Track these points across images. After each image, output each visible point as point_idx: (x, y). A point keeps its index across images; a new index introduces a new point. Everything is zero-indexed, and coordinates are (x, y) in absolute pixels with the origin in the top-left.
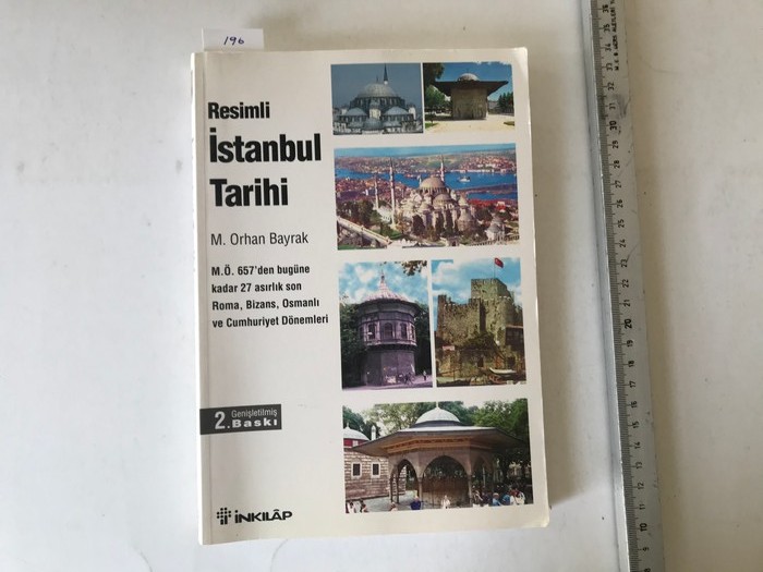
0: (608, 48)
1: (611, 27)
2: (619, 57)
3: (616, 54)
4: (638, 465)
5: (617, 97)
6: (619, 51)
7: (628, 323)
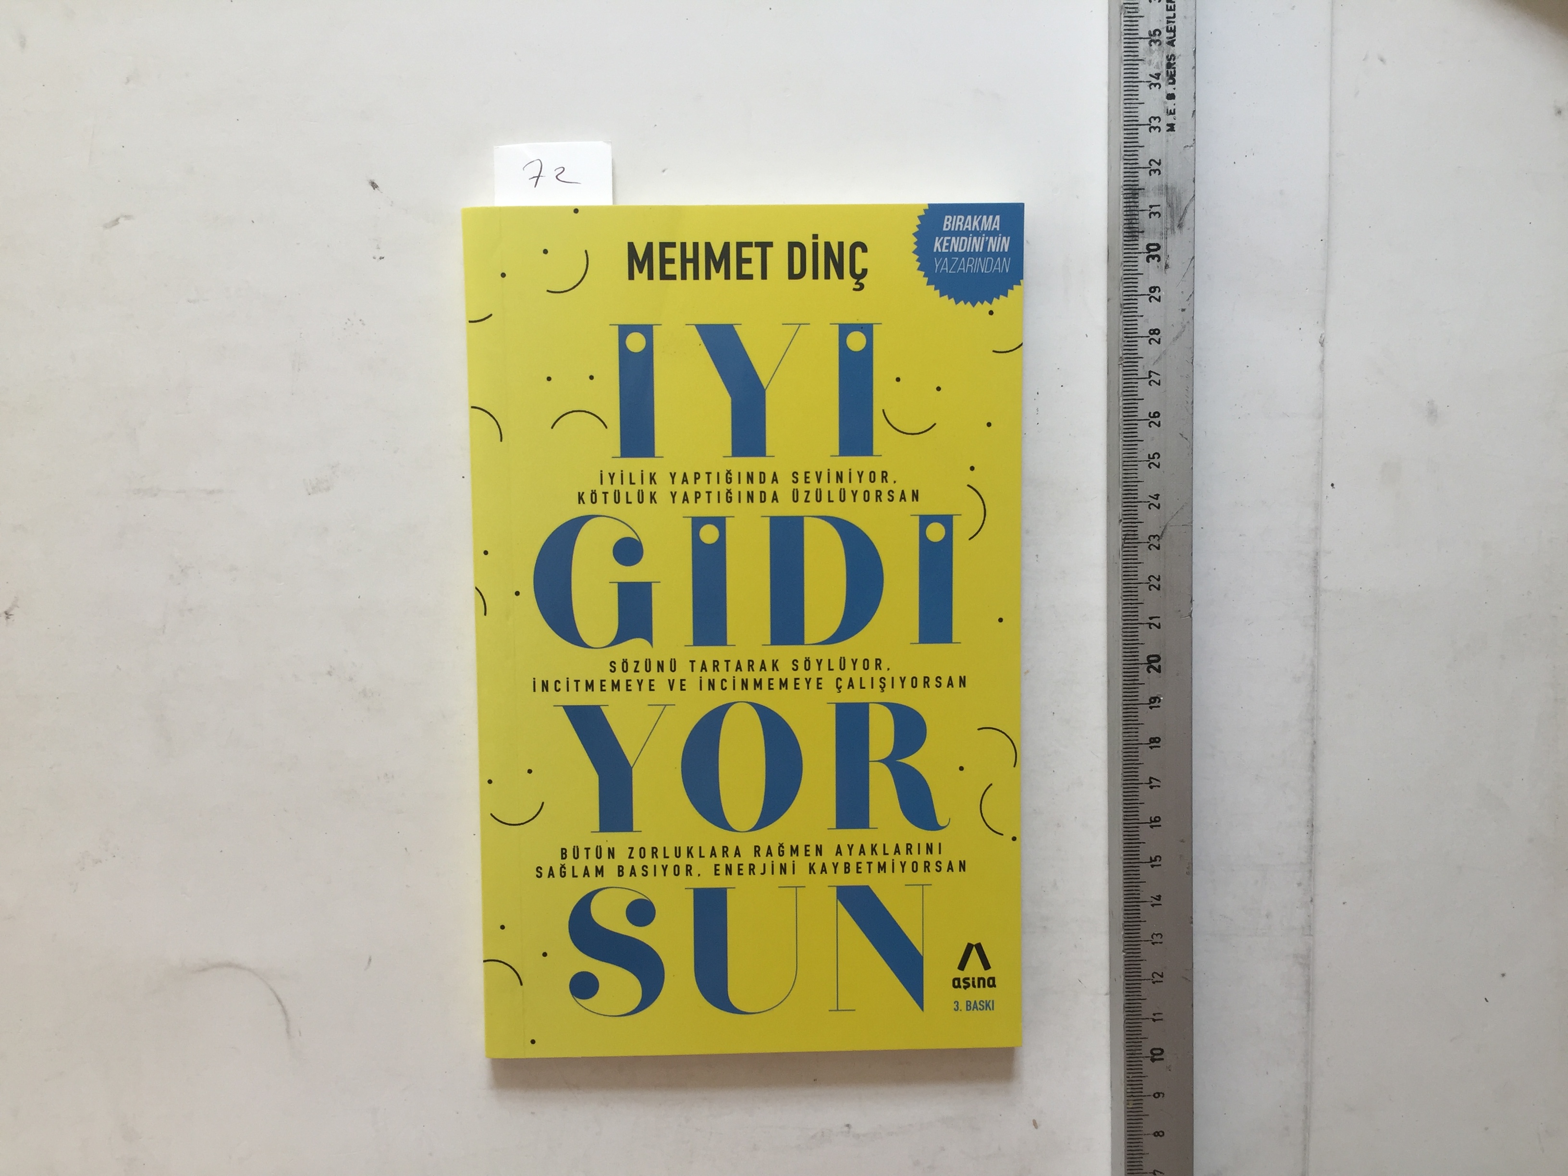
0: (1154, 82)
1: (1165, 35)
2: (1178, 104)
3: (1171, 97)
4: (1156, 939)
5: (1166, 190)
6: (1179, 89)
7: (1154, 662)
